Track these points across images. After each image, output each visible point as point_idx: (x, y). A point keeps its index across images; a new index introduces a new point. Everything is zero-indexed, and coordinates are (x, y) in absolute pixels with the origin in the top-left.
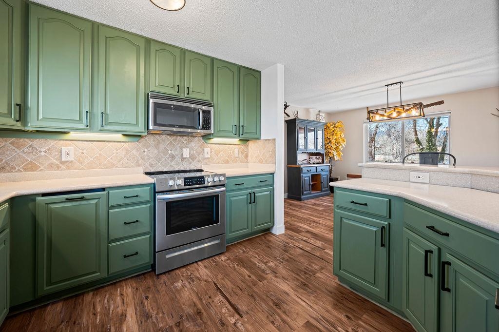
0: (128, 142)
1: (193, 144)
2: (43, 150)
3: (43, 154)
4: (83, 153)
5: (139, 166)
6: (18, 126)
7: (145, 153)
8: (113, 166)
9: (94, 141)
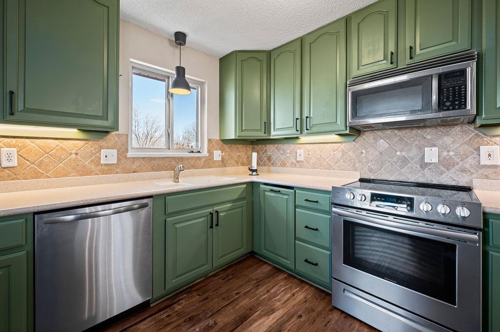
0: (344, 142)
1: (448, 140)
2: (288, 152)
3: (288, 154)
4: (309, 154)
5: (356, 170)
6: (265, 136)
7: (363, 155)
8: (330, 167)
9: (316, 143)
